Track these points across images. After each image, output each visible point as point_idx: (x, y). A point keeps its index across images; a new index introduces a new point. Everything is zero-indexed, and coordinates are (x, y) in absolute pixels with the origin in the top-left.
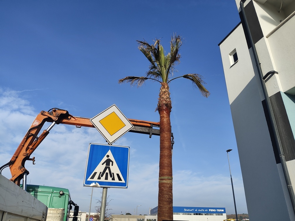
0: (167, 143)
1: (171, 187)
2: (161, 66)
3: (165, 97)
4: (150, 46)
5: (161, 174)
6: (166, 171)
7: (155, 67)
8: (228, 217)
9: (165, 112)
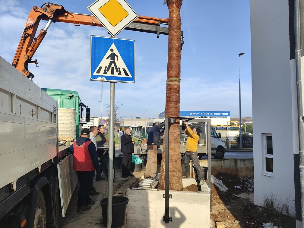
0: (176, 42)
1: (178, 89)
6: (174, 73)
8: (232, 119)
9: (174, 5)
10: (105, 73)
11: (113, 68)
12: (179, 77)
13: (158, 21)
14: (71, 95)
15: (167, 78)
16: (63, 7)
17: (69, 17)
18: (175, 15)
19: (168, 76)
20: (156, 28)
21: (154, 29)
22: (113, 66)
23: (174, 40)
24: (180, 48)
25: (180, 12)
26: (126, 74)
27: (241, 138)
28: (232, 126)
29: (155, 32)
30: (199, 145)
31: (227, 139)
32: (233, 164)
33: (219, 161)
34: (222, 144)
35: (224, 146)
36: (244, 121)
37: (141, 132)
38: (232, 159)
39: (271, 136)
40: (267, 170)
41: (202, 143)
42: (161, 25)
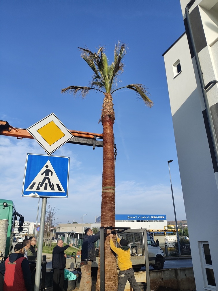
0: (110, 154)
1: (113, 197)
2: (105, 76)
3: (108, 108)
4: (93, 54)
5: (104, 185)
6: (109, 181)
7: (98, 77)
8: (169, 223)
9: (108, 123)
10: (38, 188)
11: (46, 184)
12: (114, 185)
13: (94, 135)
14: (6, 204)
15: (103, 186)
16: (7, 123)
17: (13, 132)
18: (108, 131)
19: (103, 184)
20: (92, 142)
21: (90, 143)
22: (47, 181)
23: (108, 152)
24: (113, 159)
25: (112, 129)
26: (60, 189)
27: (179, 244)
28: (169, 230)
29: (92, 145)
30: (137, 255)
31: (166, 246)
32: (173, 275)
33: (159, 273)
34: (161, 252)
35: (163, 255)
36: (181, 224)
37: (77, 240)
38: (172, 269)
39: (208, 244)
40: (209, 284)
41: (140, 253)
42: (97, 139)
